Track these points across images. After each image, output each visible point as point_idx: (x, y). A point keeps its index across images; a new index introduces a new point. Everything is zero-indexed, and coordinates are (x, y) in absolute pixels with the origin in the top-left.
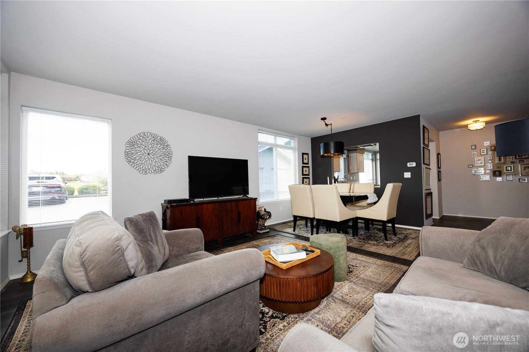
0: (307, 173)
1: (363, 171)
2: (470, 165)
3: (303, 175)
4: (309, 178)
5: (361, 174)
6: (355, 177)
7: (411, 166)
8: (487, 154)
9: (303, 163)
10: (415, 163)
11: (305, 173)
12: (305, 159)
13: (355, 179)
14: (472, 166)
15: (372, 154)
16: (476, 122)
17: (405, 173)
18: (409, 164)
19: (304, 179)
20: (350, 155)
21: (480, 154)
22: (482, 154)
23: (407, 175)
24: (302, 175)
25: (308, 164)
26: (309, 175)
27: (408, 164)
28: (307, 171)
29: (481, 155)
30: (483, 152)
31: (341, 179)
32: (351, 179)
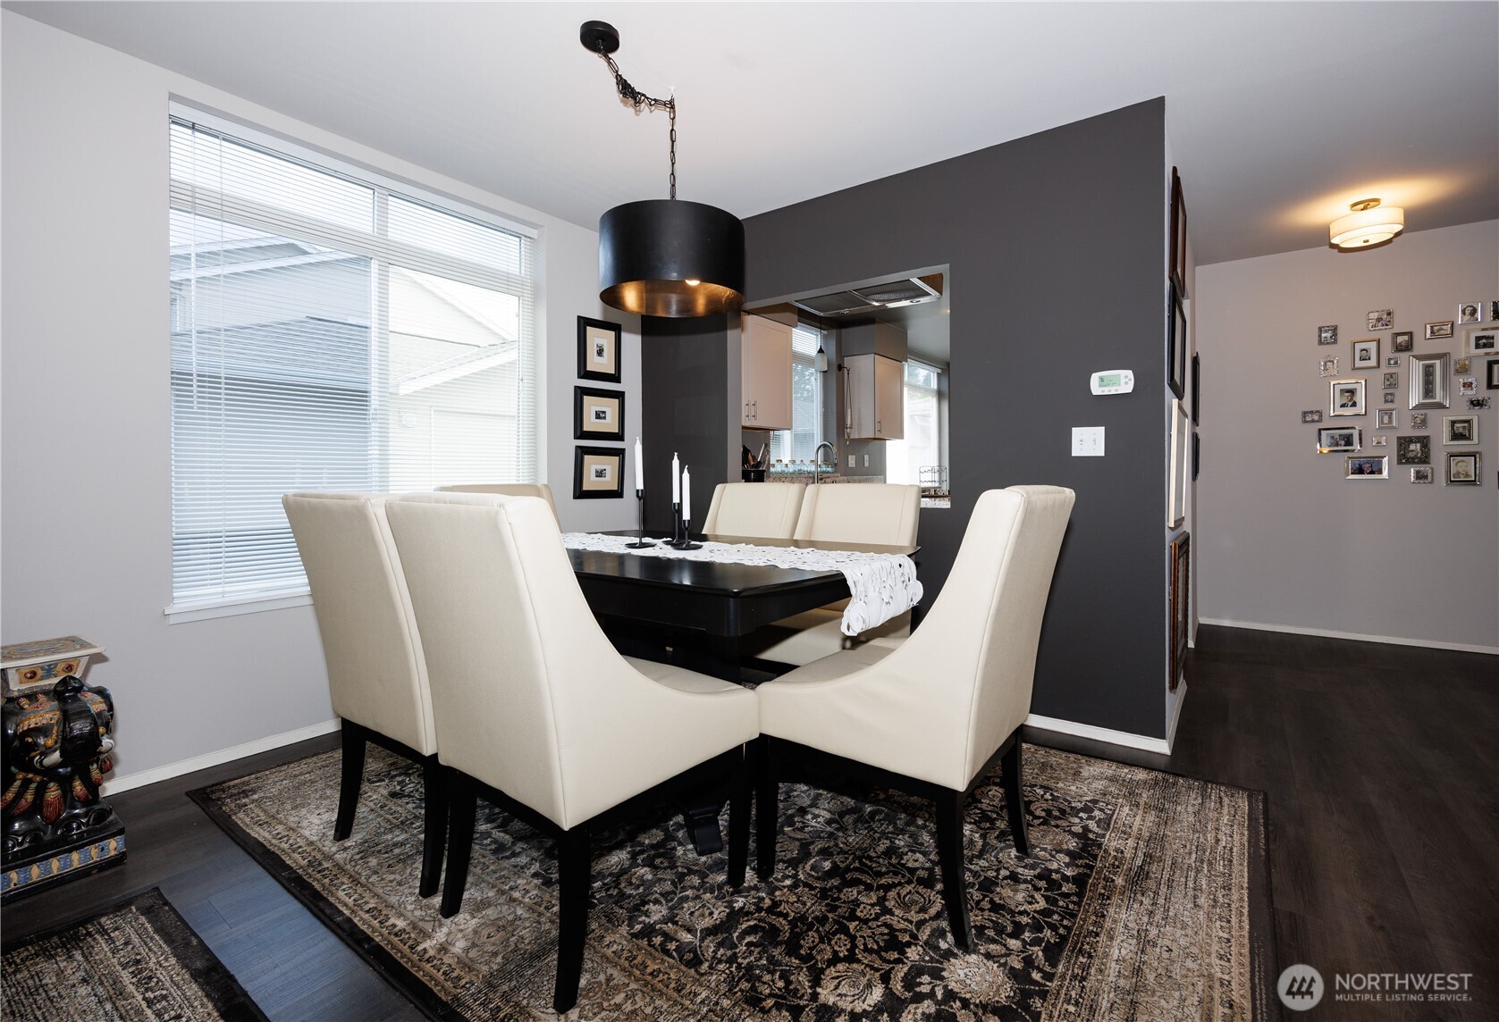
0: (610, 425)
1: (899, 434)
2: (1312, 412)
3: (580, 433)
4: (620, 453)
5: (892, 448)
6: (866, 457)
7: (1107, 391)
8: (1379, 366)
9: (584, 373)
10: (1130, 373)
11: (590, 424)
12: (600, 352)
13: (867, 464)
14: (1316, 418)
15: (939, 371)
16: (1366, 205)
17: (1075, 431)
18: (1102, 379)
19: (587, 458)
20: (847, 361)
21: (1349, 366)
22: (1359, 364)
23: (1088, 442)
24: (576, 437)
25: (615, 378)
26: (619, 436)
27: (1095, 378)
28: (608, 415)
29: (1354, 369)
30: (1362, 359)
31: (807, 462)
32: (852, 461)
